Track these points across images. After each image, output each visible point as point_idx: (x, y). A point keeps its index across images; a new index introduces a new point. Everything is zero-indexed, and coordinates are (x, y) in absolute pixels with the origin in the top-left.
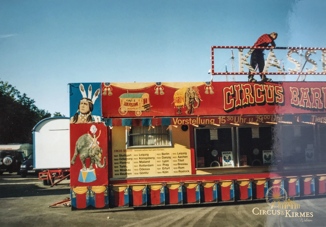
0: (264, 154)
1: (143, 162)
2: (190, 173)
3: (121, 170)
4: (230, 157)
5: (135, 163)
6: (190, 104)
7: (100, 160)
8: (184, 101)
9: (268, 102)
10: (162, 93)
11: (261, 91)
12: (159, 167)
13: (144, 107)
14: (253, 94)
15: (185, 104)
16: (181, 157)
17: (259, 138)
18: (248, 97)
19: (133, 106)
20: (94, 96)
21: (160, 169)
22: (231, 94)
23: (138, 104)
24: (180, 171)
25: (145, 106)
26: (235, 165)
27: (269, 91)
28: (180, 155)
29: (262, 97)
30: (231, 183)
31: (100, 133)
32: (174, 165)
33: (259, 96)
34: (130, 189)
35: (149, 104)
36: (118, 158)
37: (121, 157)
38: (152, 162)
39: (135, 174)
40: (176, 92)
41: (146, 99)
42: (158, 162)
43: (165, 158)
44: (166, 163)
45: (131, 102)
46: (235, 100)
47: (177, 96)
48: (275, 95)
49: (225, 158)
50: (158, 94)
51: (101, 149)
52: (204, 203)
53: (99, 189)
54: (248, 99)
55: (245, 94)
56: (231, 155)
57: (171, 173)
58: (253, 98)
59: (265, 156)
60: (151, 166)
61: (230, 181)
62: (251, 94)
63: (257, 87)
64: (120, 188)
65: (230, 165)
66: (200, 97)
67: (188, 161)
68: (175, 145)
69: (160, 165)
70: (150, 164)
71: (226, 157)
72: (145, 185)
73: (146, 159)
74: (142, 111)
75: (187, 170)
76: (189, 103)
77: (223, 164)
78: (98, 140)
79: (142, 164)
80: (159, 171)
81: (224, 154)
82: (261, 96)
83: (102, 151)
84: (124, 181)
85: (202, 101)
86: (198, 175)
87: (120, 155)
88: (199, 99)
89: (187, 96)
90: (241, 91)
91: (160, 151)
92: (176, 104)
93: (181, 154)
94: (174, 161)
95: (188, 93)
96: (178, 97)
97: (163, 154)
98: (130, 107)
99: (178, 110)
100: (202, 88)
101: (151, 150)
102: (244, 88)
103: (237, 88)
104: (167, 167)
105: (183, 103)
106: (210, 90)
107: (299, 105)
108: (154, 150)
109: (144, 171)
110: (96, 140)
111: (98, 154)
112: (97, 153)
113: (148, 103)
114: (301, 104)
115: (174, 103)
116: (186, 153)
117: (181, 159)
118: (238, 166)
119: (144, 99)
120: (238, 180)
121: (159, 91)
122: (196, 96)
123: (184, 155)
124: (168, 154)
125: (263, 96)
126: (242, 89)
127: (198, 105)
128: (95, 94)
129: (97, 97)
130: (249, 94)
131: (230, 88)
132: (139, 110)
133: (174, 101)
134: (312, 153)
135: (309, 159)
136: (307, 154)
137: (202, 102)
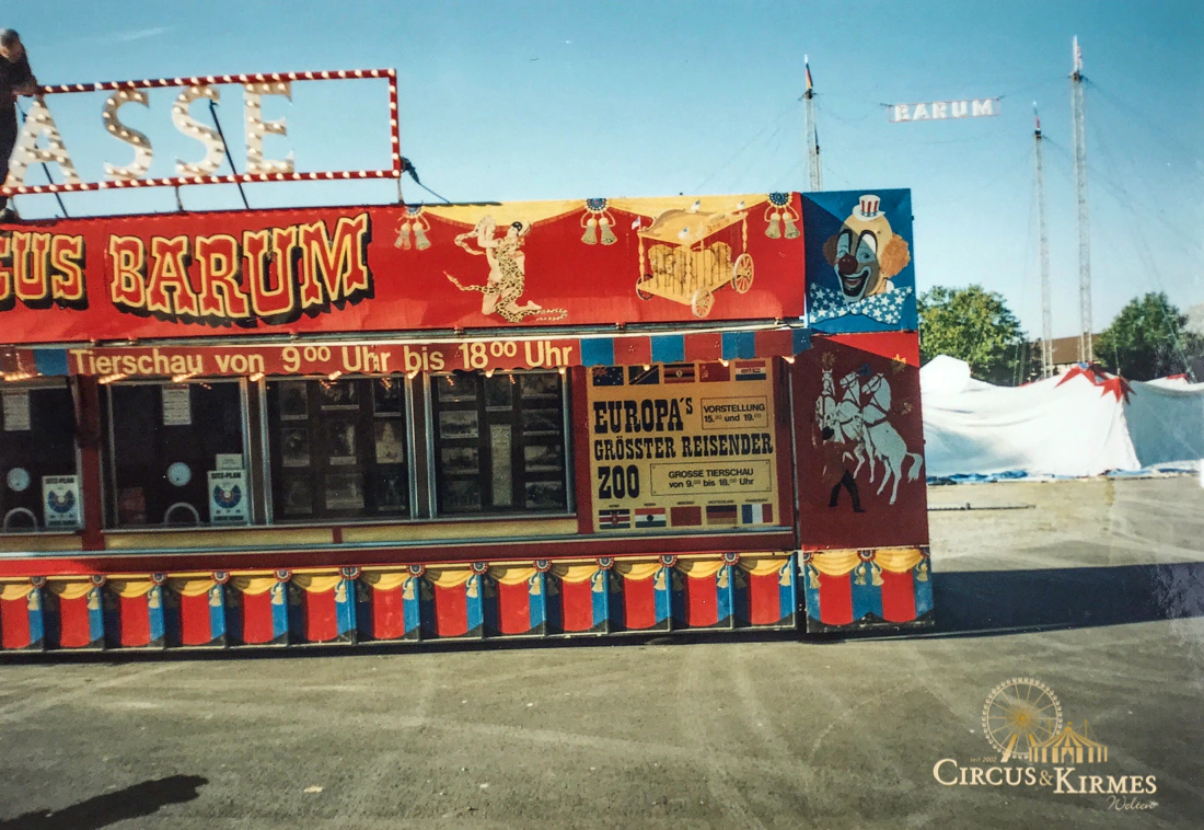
0: (47, 489)
9: (21, 297)
27: (30, 255)
29: (2, 279)
48: (51, 271)
59: (52, 496)
107: (146, 304)
114: (154, 303)
125: (7, 274)
134: (236, 490)
135: (224, 512)
136: (218, 490)
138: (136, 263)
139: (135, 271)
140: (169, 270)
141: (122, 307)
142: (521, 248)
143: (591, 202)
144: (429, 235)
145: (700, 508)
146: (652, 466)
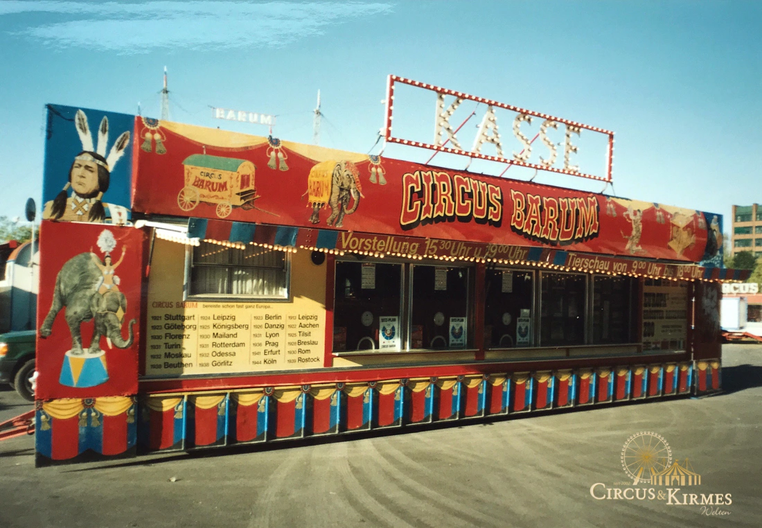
0: (452, 324)
1: (222, 336)
2: (320, 365)
3: (168, 355)
4: (393, 328)
5: (202, 336)
6: (340, 202)
7: (120, 326)
8: (330, 191)
9: (475, 216)
10: (284, 166)
11: (466, 191)
12: (257, 349)
13: (239, 197)
14: (453, 195)
15: (330, 200)
16: (305, 326)
17: (445, 289)
18: (444, 200)
19: (214, 190)
20: (114, 149)
21: (258, 353)
22: (416, 190)
23: (228, 186)
24: (300, 360)
25: (242, 193)
26: (403, 347)
27: (480, 192)
28: (304, 322)
29: (468, 204)
30: (397, 386)
31: (123, 254)
32: (290, 344)
33: (463, 202)
34: (191, 404)
35: (251, 191)
36: (162, 322)
37: (170, 322)
38: (243, 336)
39: (201, 365)
40: (313, 169)
41: (248, 176)
42: (255, 335)
43: (272, 326)
44: (272, 340)
45: (212, 180)
46: (422, 204)
47: (316, 179)
48: (489, 204)
49: (384, 330)
50: (274, 168)
51: (123, 298)
52: (346, 432)
53: (115, 406)
54: (444, 204)
55: (441, 195)
56: (396, 325)
57: (282, 365)
58: (453, 203)
59: (453, 328)
60: (239, 345)
61: (398, 383)
62: (449, 195)
63: (460, 182)
64: (165, 402)
65: (391, 346)
66: (361, 188)
67: (319, 334)
68: (295, 299)
69: (260, 345)
70: (237, 340)
71: (387, 328)
72: (225, 394)
73: (229, 327)
74: (234, 206)
75: (316, 357)
76: (339, 199)
77: (381, 344)
78: (117, 272)
79: (218, 341)
80: (256, 358)
81: (383, 320)
82: (466, 201)
83: (126, 302)
84: (175, 384)
85: (364, 197)
86: (337, 369)
87: (168, 317)
88: (358, 193)
89: (335, 182)
90: (434, 186)
91: (260, 311)
92: (312, 199)
93: (307, 318)
94: (290, 335)
95: (338, 175)
96: (318, 182)
97: (268, 317)
98: (205, 192)
99: (314, 213)
100: (363, 168)
101: (242, 307)
102: (439, 179)
103: (427, 179)
104: (274, 349)
105: (324, 199)
106: (378, 175)
107: (522, 229)
108: (250, 307)
109: (221, 359)
110: (112, 272)
111: (116, 311)
112: (114, 307)
113: (252, 187)
114: (526, 229)
115: (307, 196)
116: (316, 318)
117: (306, 330)
118: (408, 350)
119: (243, 176)
120: (411, 379)
121: (277, 160)
122: (352, 185)
123: (313, 322)
124: (278, 317)
125: (470, 202)
126: (436, 182)
127: (355, 206)
128: (116, 144)
129: (121, 153)
130: (446, 195)
131: (414, 177)
132: (227, 203)
133: (309, 191)
134: (527, 327)
135: (521, 340)
136: (520, 328)
137: (364, 199)
139: (522, 210)
142: (641, 222)
143: (655, 204)
144: (615, 211)
146: (658, 323)
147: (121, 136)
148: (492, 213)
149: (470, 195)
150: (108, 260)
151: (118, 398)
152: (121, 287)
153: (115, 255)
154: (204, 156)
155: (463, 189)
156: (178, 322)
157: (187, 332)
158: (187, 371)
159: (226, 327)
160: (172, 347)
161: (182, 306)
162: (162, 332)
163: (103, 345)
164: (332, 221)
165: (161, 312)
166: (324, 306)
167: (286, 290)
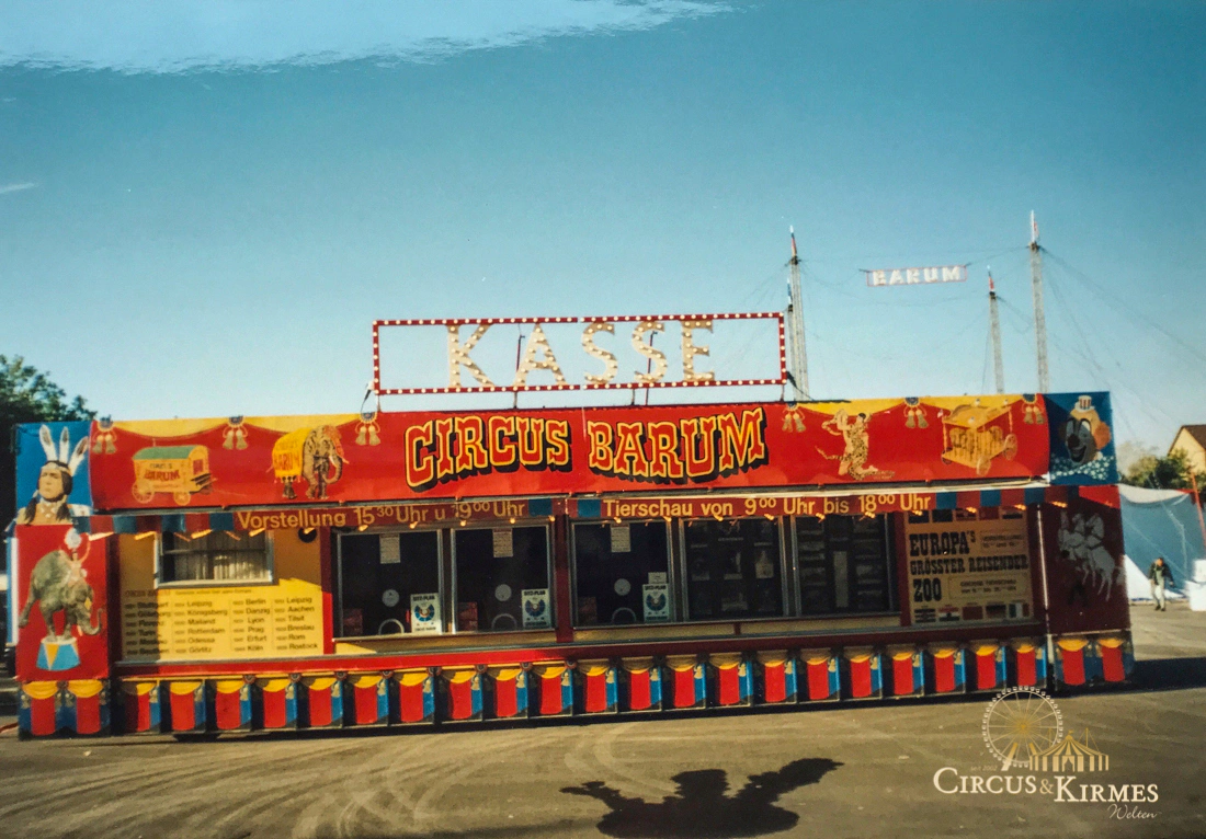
0: (525, 599)
1: (198, 622)
2: (318, 652)
3: (143, 642)
4: (431, 608)
5: (178, 623)
6: (317, 472)
7: (89, 615)
8: (301, 463)
9: (525, 463)
10: (242, 445)
11: (506, 433)
12: (239, 635)
13: (195, 483)
14: (484, 443)
15: (303, 471)
16: (296, 610)
17: (512, 555)
18: (471, 450)
19: (167, 480)
20: (75, 454)
21: (240, 640)
22: (425, 444)
23: (180, 473)
24: (292, 646)
25: (196, 479)
26: (446, 628)
27: (530, 433)
28: (295, 605)
29: (510, 450)
30: (425, 676)
31: (88, 549)
32: (278, 629)
33: (501, 447)
34: (164, 688)
35: (206, 475)
36: (135, 610)
37: (143, 610)
38: (221, 622)
39: (178, 651)
40: (280, 441)
41: (201, 461)
42: (236, 621)
43: (255, 611)
44: (256, 625)
45: (163, 470)
46: (435, 459)
47: (282, 452)
48: (546, 445)
49: (418, 610)
50: (231, 448)
51: (90, 590)
52: (353, 727)
53: (87, 688)
54: (470, 455)
55: (464, 444)
56: (436, 603)
57: (269, 653)
58: (485, 452)
60: (217, 631)
61: (424, 672)
62: (479, 443)
63: (497, 423)
64: (139, 686)
65: (430, 629)
66: (343, 453)
67: (316, 619)
68: (282, 581)
69: (242, 630)
70: (216, 626)
71: (422, 608)
72: (200, 681)
73: (206, 613)
74: (192, 493)
75: (312, 643)
76: (315, 469)
77: (414, 626)
78: (84, 566)
79: (195, 627)
80: (239, 645)
81: (415, 599)
82: (507, 447)
83: (92, 592)
84: (152, 670)
85: (347, 462)
86: (340, 656)
87: (141, 605)
88: (340, 459)
89: (307, 451)
90: (454, 437)
91: (242, 596)
92: (280, 473)
93: (297, 601)
94: (278, 620)
95: (311, 443)
96: (285, 455)
97: (250, 602)
98: (158, 482)
99: (286, 488)
100: (348, 432)
101: (219, 592)
102: (462, 426)
103: (444, 429)
104: (260, 635)
105: (296, 471)
106: (371, 436)
107: (612, 469)
108: (229, 592)
109: (200, 645)
110: (79, 565)
111: (84, 601)
112: (82, 598)
113: (206, 471)
114: (619, 467)
115: (273, 472)
116: (310, 600)
117: (298, 614)
118: (454, 632)
119: (195, 462)
120: (444, 668)
121: (235, 439)
122: (331, 451)
123: (306, 605)
124: (261, 601)
125: (513, 447)
126: (457, 430)
127: (337, 474)
128: (76, 449)
129: (82, 457)
130: (473, 443)
131: (424, 429)
132: (183, 490)
133: (274, 465)
134: (662, 597)
135: (653, 614)
136: (649, 598)
137: (349, 466)
138: (607, 440)
139: (606, 446)
140: (630, 445)
141: (595, 470)
142: (866, 431)
143: (908, 399)
144: (804, 422)
145: (981, 608)
146: (950, 579)
147: (81, 442)
148: (552, 456)
149: (514, 439)
150: (75, 556)
151: (90, 681)
152: (89, 579)
153: (81, 550)
154: (155, 449)
155: (501, 433)
156: (152, 610)
157: (161, 619)
158: (164, 658)
159: (202, 613)
160: (146, 634)
161: (154, 593)
162: (137, 619)
163: (75, 633)
164: (313, 493)
165: (133, 600)
166: (320, 587)
167: (269, 572)
